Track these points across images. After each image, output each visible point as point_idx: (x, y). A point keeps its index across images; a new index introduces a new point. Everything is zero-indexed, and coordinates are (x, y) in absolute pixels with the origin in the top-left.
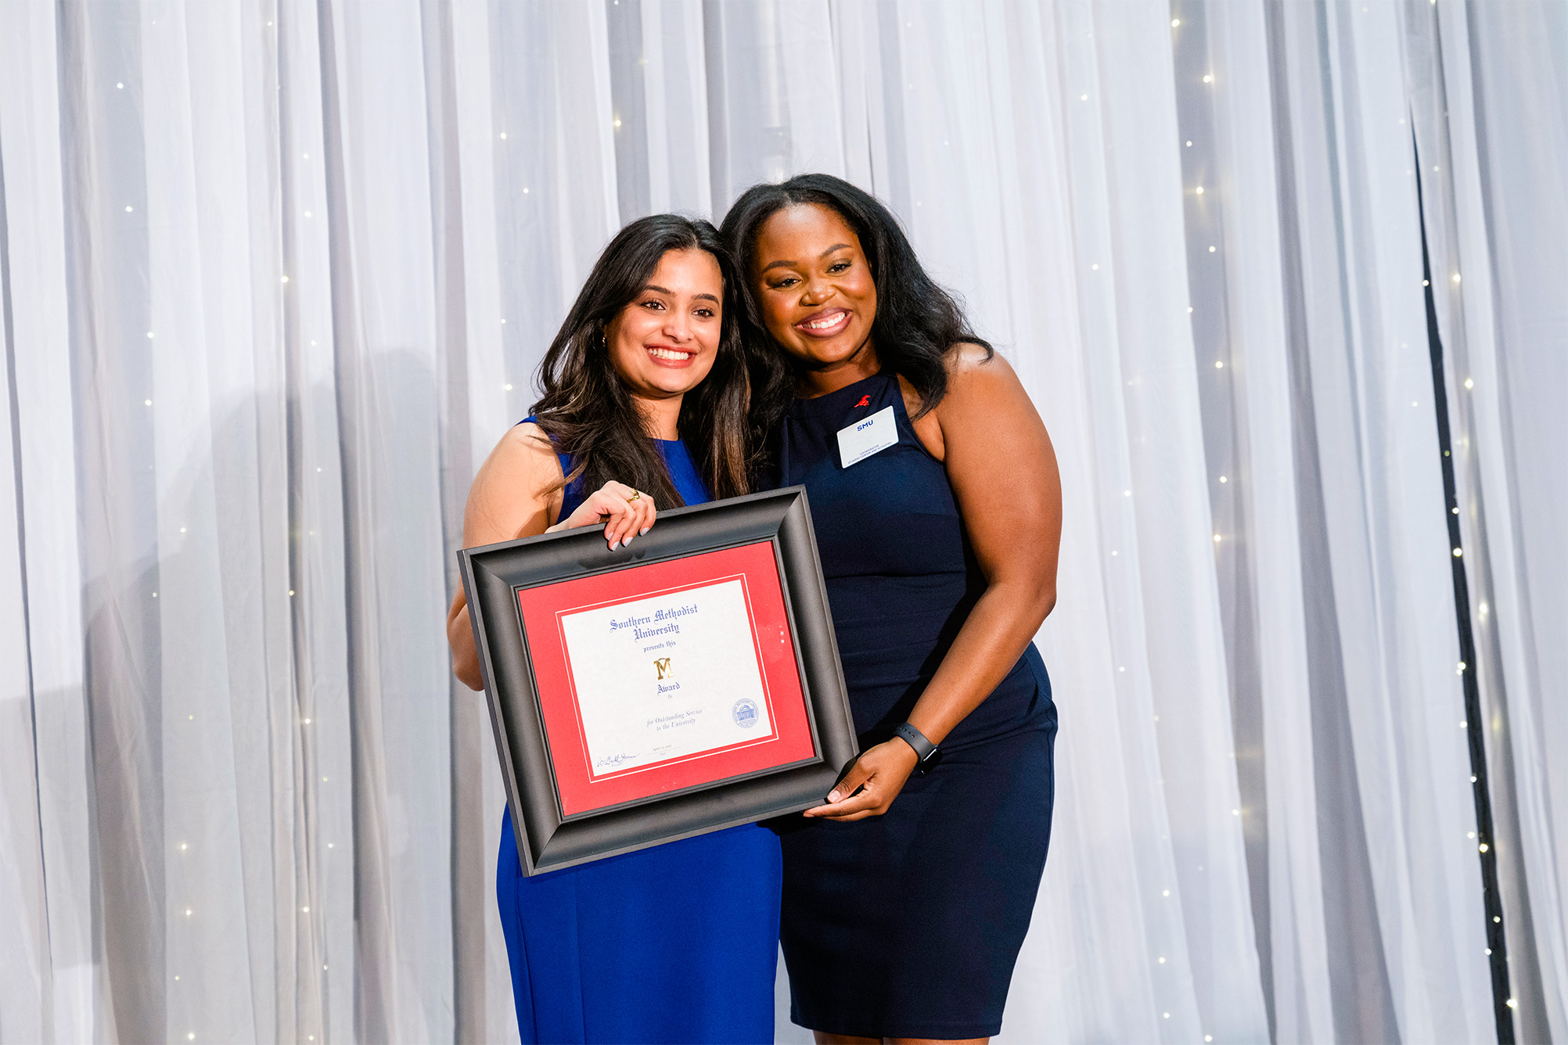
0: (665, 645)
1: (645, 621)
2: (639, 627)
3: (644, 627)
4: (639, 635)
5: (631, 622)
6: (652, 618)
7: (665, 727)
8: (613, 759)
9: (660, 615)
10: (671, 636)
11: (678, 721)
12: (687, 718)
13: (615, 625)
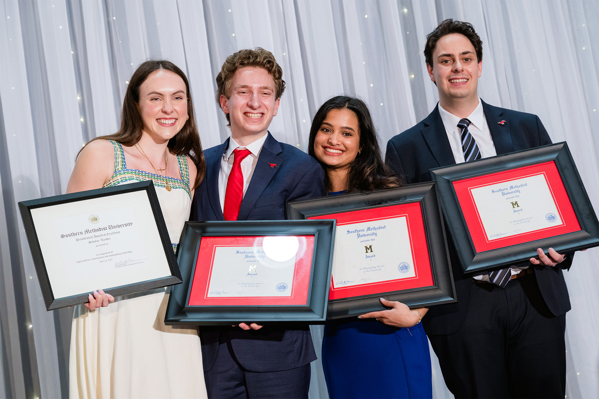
0: (370, 240)
1: (362, 231)
2: (359, 233)
3: (361, 233)
4: (359, 236)
5: (356, 231)
6: (366, 230)
7: (368, 271)
8: (343, 282)
9: (369, 229)
10: (373, 237)
11: (373, 269)
12: (377, 268)
13: (349, 232)
